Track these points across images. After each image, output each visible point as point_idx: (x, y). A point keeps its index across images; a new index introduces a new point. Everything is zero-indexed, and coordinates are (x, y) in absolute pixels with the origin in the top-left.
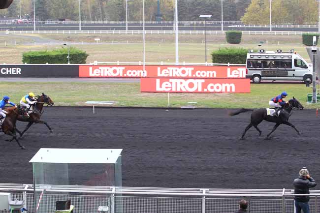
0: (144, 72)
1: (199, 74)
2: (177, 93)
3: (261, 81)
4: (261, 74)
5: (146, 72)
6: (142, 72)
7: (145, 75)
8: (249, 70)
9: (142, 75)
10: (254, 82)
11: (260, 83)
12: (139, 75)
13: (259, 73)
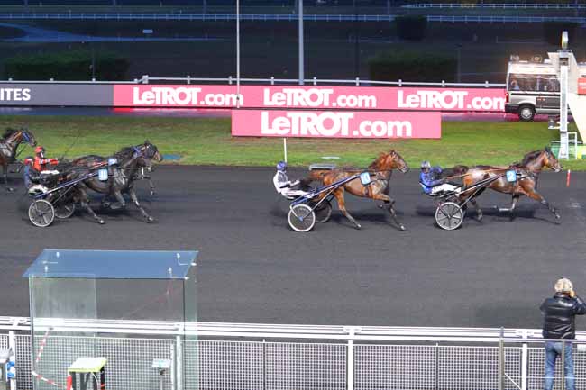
0: (238, 99)
1: (344, 101)
2: (301, 138)
3: (536, 117)
4: (535, 103)
5: (241, 97)
6: (234, 97)
7: (241, 103)
8: (513, 94)
9: (234, 104)
10: (521, 119)
11: (532, 119)
12: (228, 104)
13: (532, 100)
